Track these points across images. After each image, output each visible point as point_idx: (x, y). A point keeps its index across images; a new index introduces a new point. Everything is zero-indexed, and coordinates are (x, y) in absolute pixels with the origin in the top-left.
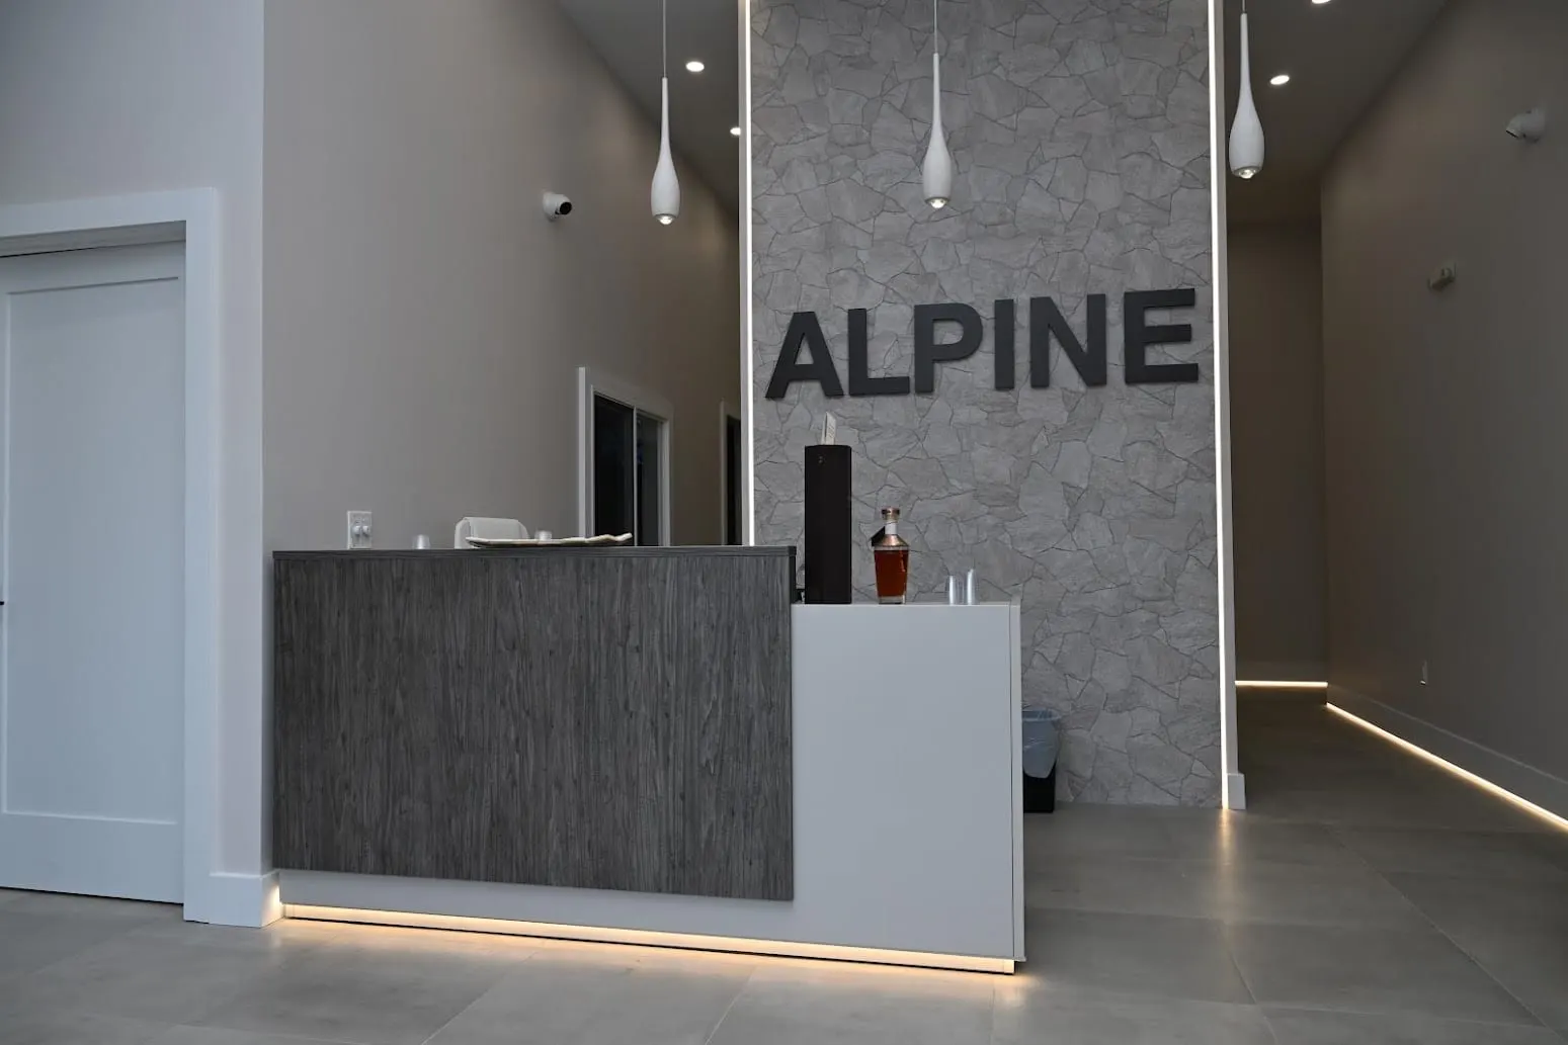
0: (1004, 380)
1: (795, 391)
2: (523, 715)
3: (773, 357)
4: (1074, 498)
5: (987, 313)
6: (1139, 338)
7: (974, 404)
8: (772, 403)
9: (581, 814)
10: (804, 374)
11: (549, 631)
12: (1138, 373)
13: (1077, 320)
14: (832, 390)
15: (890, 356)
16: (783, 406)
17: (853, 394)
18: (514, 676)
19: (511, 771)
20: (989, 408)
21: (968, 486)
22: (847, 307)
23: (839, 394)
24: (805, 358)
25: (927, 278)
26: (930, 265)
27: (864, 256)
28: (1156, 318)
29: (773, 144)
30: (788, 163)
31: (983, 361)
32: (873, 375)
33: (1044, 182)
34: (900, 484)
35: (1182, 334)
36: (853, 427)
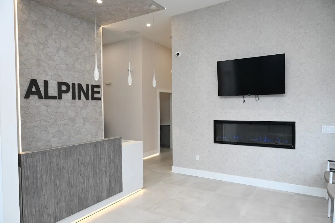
0: (74, 98)
1: (32, 97)
2: (84, 176)
3: (26, 88)
4: (84, 119)
5: (71, 85)
6: (93, 92)
7: (68, 102)
8: (25, 100)
9: (94, 191)
10: (34, 93)
11: (88, 159)
12: (93, 98)
13: (85, 88)
14: (40, 97)
15: (53, 91)
16: (28, 100)
17: (45, 98)
18: (82, 169)
19: (82, 188)
20: (71, 103)
21: (67, 118)
22: (43, 80)
23: (42, 98)
24: (34, 89)
25: (60, 76)
26: (60, 73)
27: (46, 69)
28: (96, 89)
29: (24, 37)
30: (28, 43)
31: (70, 94)
32: (49, 95)
33: (79, 62)
34: (55, 118)
35: (99, 92)
36: (45, 106)
